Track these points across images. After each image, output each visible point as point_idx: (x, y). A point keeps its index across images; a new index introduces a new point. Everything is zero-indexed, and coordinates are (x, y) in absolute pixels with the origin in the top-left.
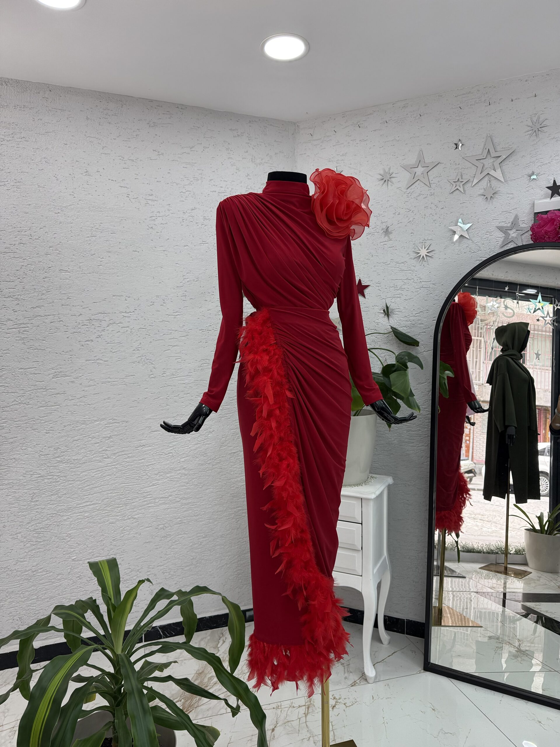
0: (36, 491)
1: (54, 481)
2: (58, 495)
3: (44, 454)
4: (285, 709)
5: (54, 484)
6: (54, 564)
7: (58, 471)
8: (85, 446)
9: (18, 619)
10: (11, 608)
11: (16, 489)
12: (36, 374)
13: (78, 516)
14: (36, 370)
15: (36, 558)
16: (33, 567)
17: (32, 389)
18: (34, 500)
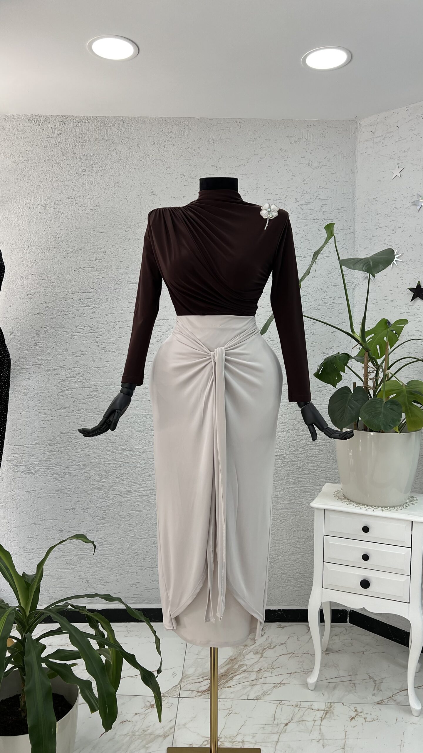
0: (104, 473)
1: (119, 466)
2: (121, 478)
3: (111, 442)
4: (303, 709)
5: (118, 468)
6: (116, 539)
7: (122, 457)
8: (145, 437)
9: (86, 582)
10: (81, 571)
11: (88, 470)
12: (107, 372)
13: (137, 499)
14: (107, 369)
15: (102, 532)
16: (99, 539)
17: (103, 385)
18: (101, 481)
